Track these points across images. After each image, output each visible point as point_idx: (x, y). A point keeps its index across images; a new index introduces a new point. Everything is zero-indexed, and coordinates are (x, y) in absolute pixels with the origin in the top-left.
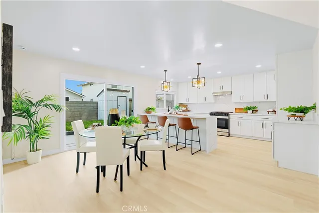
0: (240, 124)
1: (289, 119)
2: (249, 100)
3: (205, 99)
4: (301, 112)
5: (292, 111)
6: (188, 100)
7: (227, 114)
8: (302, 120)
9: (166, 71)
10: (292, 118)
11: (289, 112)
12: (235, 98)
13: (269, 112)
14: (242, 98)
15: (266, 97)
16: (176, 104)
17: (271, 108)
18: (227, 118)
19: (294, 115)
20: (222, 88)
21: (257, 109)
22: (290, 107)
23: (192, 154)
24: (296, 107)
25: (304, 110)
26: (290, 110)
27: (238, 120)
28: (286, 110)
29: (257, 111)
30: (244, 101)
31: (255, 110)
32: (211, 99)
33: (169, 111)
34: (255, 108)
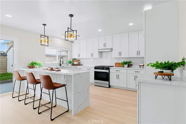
0: (118, 77)
1: (156, 78)
2: (126, 56)
3: (92, 55)
4: (168, 69)
5: (159, 68)
6: (79, 55)
7: (108, 68)
8: (170, 80)
9: (44, 25)
10: (160, 77)
11: (156, 68)
12: (115, 54)
13: (140, 66)
14: (120, 54)
15: (138, 53)
16: (69, 59)
17: (142, 63)
18: (107, 71)
19: (161, 73)
20: (105, 45)
21: (131, 64)
22: (157, 62)
23: (52, 120)
24: (164, 63)
25: (171, 67)
26: (157, 66)
27: (117, 73)
28: (153, 66)
29: (132, 65)
30: (122, 56)
31: (130, 64)
32: (96, 55)
33: (60, 65)
34: (130, 62)
